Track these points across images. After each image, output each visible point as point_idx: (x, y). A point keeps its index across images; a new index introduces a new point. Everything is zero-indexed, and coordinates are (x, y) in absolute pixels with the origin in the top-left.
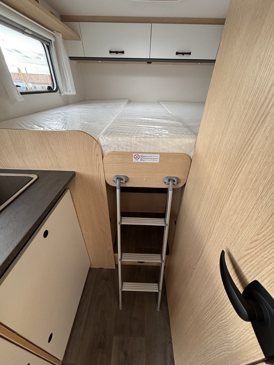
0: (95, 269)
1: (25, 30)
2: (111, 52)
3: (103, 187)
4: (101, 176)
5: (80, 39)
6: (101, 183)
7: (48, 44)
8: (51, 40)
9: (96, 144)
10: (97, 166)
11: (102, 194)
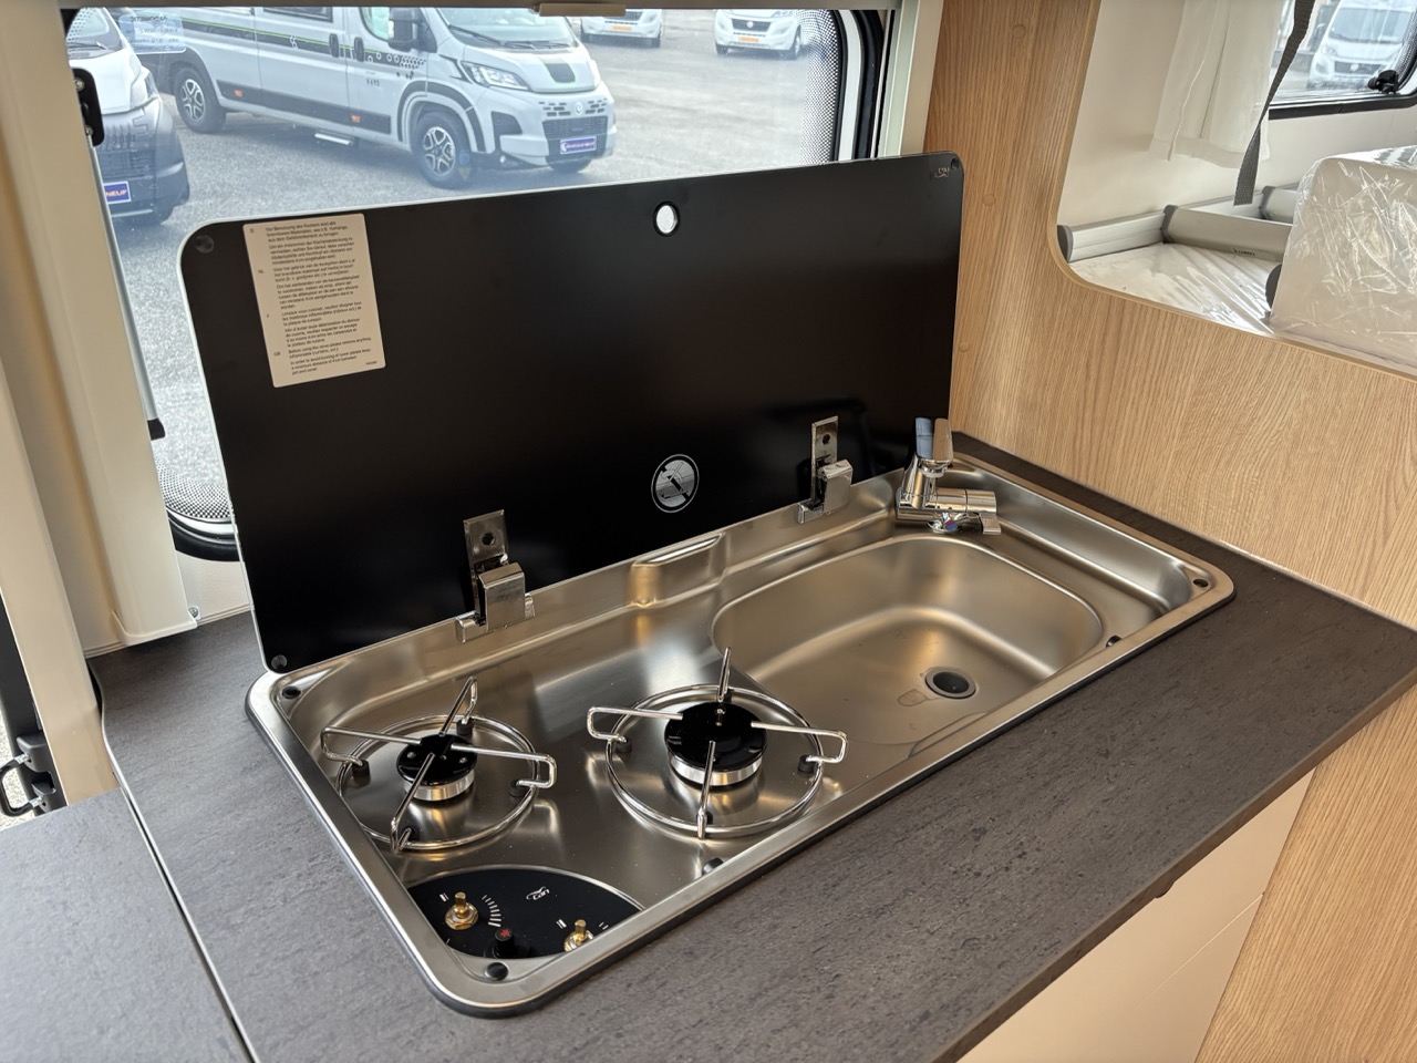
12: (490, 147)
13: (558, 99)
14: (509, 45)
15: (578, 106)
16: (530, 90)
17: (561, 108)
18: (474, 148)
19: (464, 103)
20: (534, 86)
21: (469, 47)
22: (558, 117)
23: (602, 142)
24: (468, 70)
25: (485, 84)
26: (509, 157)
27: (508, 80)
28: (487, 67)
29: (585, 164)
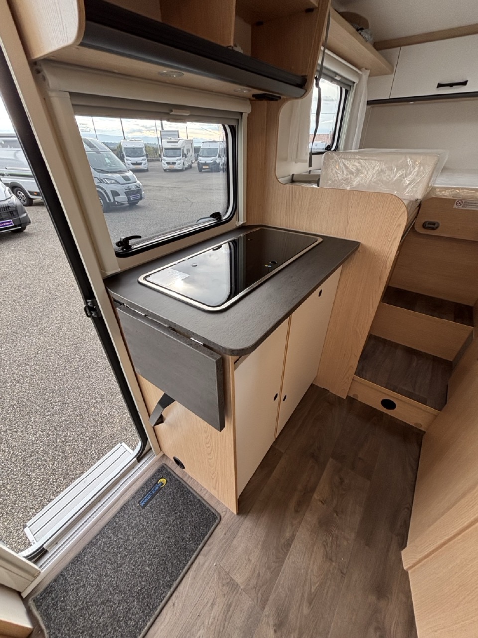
0: (317, 387)
1: (336, 76)
2: (439, 85)
3: (386, 268)
4: (391, 253)
5: (393, 72)
6: (386, 263)
7: (348, 88)
8: (354, 83)
9: (404, 212)
10: (393, 239)
11: (380, 278)
12: (112, 201)
13: (127, 185)
14: (111, 173)
15: (133, 187)
16: (119, 184)
17: (129, 188)
18: (108, 201)
19: (102, 189)
20: (120, 183)
21: (101, 174)
22: (128, 190)
23: (141, 195)
24: (101, 180)
25: (107, 184)
26: (118, 202)
27: (113, 182)
28: (107, 179)
29: (138, 203)
